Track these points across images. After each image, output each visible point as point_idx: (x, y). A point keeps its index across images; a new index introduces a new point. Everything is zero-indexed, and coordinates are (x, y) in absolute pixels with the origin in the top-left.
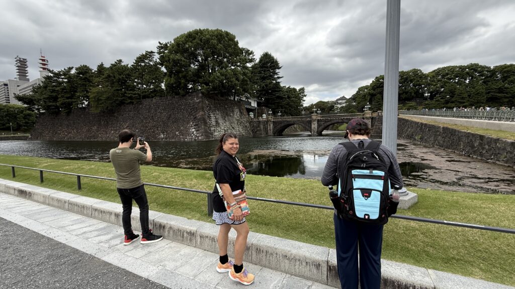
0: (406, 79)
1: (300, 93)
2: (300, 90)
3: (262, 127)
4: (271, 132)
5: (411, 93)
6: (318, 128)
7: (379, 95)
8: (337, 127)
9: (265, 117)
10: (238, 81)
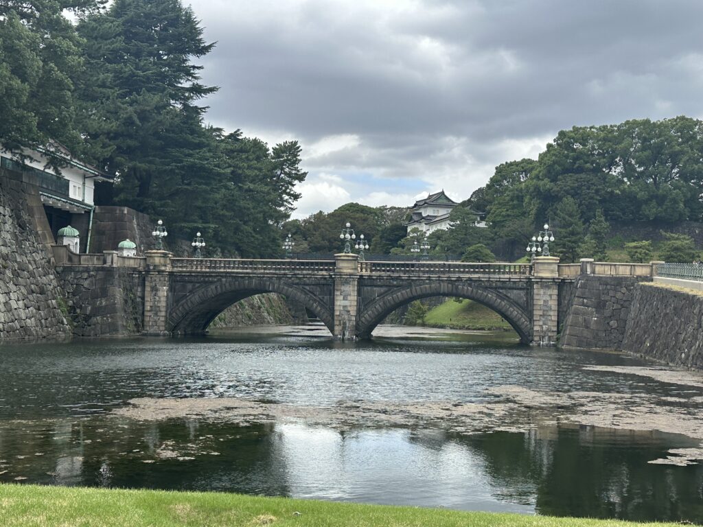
0: (658, 150)
1: (280, 166)
2: (279, 151)
3: (118, 294)
4: (157, 322)
5: (675, 201)
6: (359, 311)
7: (571, 200)
8: (421, 314)
9: (132, 253)
10: (24, 81)
